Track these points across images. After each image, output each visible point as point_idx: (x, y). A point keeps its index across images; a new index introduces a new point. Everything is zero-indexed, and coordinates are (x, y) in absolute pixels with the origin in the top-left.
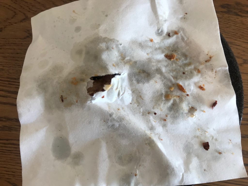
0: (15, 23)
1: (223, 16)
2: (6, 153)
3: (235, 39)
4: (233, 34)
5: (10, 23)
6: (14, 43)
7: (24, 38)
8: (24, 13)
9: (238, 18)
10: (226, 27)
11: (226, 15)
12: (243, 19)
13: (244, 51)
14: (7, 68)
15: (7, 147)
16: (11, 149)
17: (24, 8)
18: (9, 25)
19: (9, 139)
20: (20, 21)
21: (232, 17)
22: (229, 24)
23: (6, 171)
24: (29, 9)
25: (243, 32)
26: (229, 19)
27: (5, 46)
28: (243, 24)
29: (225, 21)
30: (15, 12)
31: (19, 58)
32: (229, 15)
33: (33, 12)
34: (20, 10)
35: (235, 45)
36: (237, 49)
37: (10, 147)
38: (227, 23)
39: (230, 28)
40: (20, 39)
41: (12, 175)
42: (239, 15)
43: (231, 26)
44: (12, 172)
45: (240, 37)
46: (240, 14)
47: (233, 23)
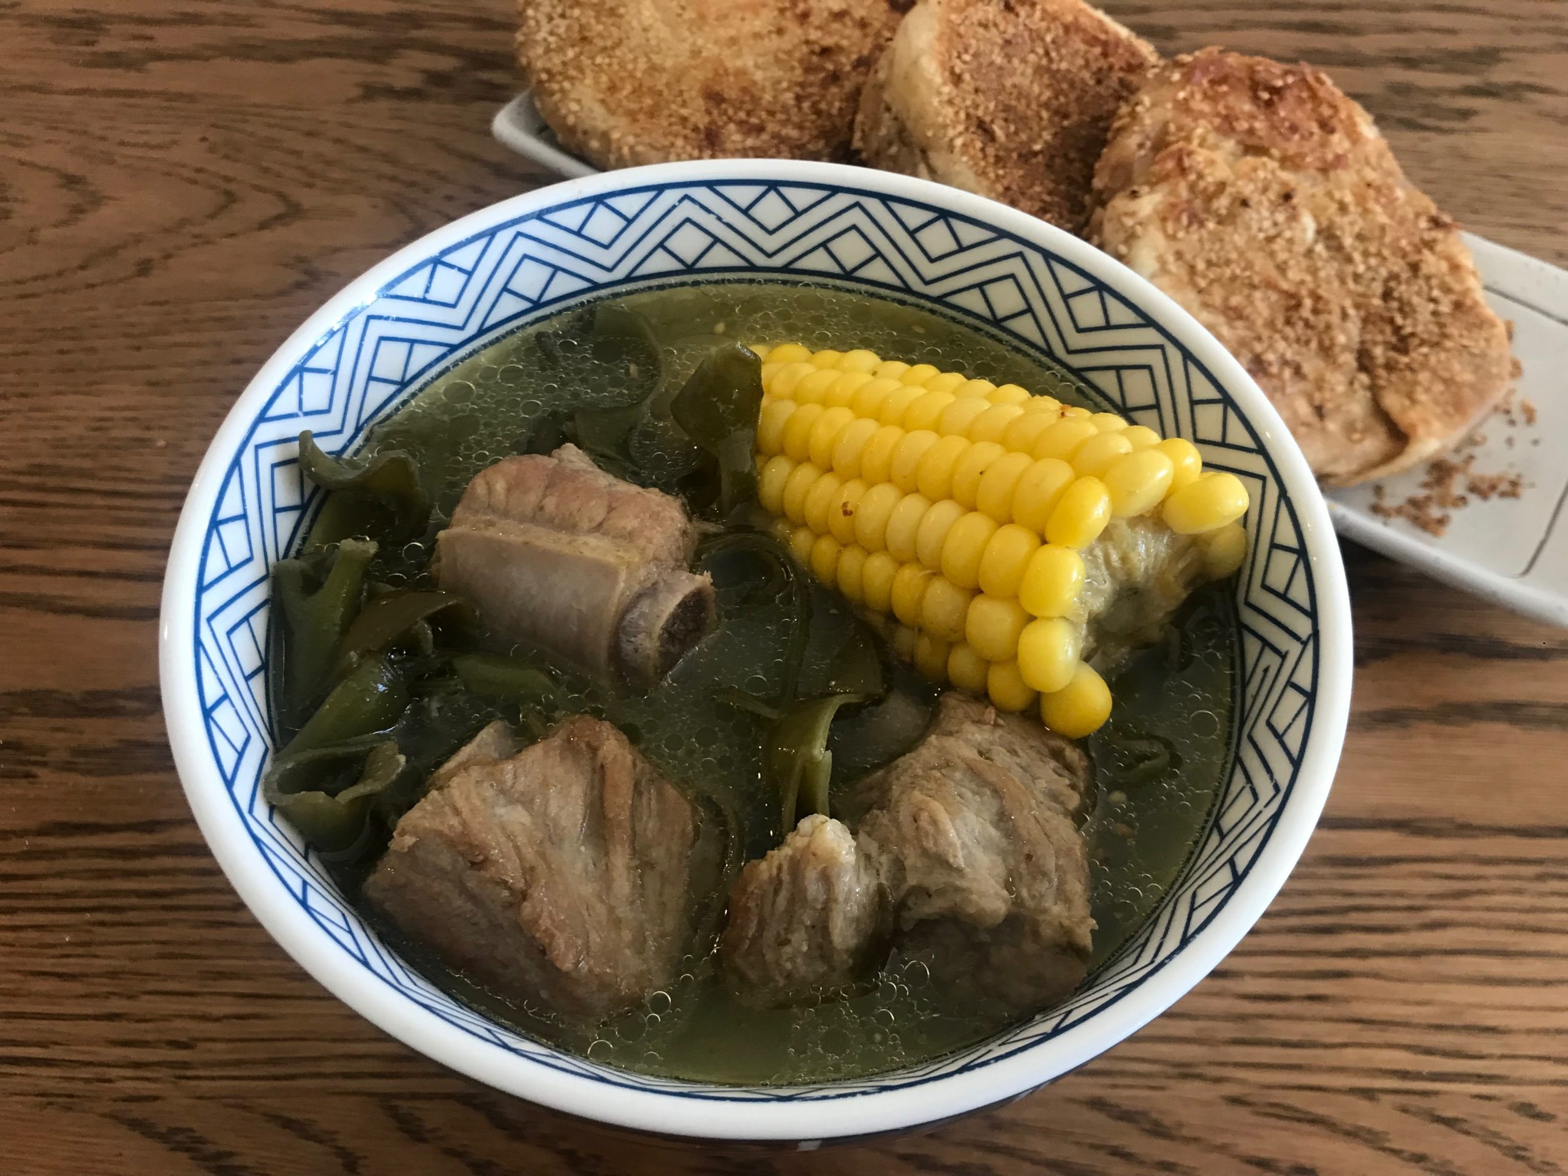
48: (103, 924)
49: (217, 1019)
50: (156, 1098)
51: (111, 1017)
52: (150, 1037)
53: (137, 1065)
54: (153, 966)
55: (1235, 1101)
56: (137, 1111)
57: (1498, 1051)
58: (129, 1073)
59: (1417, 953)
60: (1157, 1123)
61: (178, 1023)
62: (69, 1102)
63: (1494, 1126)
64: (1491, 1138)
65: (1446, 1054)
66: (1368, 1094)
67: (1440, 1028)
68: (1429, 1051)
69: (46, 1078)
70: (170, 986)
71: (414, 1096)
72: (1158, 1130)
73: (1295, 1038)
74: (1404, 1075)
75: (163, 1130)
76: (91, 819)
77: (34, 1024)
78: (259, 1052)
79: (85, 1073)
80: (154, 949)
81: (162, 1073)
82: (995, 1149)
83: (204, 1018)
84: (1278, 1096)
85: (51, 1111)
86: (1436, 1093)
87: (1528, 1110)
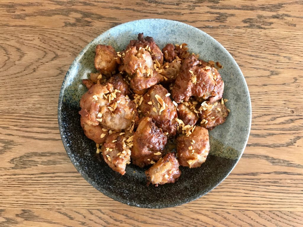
0: (47, 62)
1: (246, 31)
2: (54, 186)
3: (260, 52)
4: (257, 47)
5: (42, 63)
6: (47, 82)
7: (57, 76)
8: (54, 52)
9: (261, 31)
10: (250, 42)
11: (249, 30)
12: (267, 31)
13: (270, 63)
14: (44, 106)
15: (54, 180)
16: (58, 182)
17: (53, 47)
18: (41, 65)
19: (55, 173)
20: (51, 60)
21: (255, 31)
22: (253, 38)
23: (56, 202)
24: (58, 47)
25: (267, 44)
26: (252, 33)
27: (40, 85)
28: (267, 36)
29: (248, 36)
30: (45, 52)
31: (54, 95)
32: (252, 29)
33: (62, 49)
34: (49, 49)
35: (260, 58)
36: (263, 61)
37: (57, 180)
38: (251, 37)
39: (254, 42)
40: (53, 76)
41: (62, 205)
42: (262, 28)
43: (255, 40)
44: (62, 202)
45: (265, 50)
46: (263, 26)
47: (256, 37)
48: (50, 187)
49: (67, 199)
50: (61, 209)
51: (54, 199)
52: (59, 202)
53: (58, 205)
54: (58, 192)
55: (191, 211)
56: (59, 211)
57: (226, 205)
58: (57, 206)
59: (219, 192)
60: (181, 214)
61: (62, 200)
62: (51, 209)
63: (223, 214)
64: (222, 216)
65: (219, 205)
66: (208, 210)
67: (219, 202)
68: (217, 205)
69: (48, 207)
70: (60, 195)
71: (91, 209)
72: (181, 215)
73: (200, 203)
74: (213, 208)
75: (62, 213)
76: (46, 172)
77: (45, 200)
78: (72, 204)
79: (52, 206)
80: (57, 190)
81: (62, 206)
82: (161, 216)
83: (65, 199)
84: (197, 210)
85: (49, 211)
86: (217, 210)
87: (228, 213)
